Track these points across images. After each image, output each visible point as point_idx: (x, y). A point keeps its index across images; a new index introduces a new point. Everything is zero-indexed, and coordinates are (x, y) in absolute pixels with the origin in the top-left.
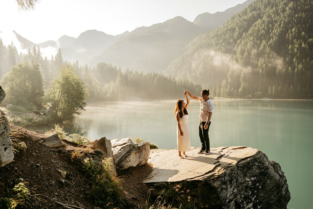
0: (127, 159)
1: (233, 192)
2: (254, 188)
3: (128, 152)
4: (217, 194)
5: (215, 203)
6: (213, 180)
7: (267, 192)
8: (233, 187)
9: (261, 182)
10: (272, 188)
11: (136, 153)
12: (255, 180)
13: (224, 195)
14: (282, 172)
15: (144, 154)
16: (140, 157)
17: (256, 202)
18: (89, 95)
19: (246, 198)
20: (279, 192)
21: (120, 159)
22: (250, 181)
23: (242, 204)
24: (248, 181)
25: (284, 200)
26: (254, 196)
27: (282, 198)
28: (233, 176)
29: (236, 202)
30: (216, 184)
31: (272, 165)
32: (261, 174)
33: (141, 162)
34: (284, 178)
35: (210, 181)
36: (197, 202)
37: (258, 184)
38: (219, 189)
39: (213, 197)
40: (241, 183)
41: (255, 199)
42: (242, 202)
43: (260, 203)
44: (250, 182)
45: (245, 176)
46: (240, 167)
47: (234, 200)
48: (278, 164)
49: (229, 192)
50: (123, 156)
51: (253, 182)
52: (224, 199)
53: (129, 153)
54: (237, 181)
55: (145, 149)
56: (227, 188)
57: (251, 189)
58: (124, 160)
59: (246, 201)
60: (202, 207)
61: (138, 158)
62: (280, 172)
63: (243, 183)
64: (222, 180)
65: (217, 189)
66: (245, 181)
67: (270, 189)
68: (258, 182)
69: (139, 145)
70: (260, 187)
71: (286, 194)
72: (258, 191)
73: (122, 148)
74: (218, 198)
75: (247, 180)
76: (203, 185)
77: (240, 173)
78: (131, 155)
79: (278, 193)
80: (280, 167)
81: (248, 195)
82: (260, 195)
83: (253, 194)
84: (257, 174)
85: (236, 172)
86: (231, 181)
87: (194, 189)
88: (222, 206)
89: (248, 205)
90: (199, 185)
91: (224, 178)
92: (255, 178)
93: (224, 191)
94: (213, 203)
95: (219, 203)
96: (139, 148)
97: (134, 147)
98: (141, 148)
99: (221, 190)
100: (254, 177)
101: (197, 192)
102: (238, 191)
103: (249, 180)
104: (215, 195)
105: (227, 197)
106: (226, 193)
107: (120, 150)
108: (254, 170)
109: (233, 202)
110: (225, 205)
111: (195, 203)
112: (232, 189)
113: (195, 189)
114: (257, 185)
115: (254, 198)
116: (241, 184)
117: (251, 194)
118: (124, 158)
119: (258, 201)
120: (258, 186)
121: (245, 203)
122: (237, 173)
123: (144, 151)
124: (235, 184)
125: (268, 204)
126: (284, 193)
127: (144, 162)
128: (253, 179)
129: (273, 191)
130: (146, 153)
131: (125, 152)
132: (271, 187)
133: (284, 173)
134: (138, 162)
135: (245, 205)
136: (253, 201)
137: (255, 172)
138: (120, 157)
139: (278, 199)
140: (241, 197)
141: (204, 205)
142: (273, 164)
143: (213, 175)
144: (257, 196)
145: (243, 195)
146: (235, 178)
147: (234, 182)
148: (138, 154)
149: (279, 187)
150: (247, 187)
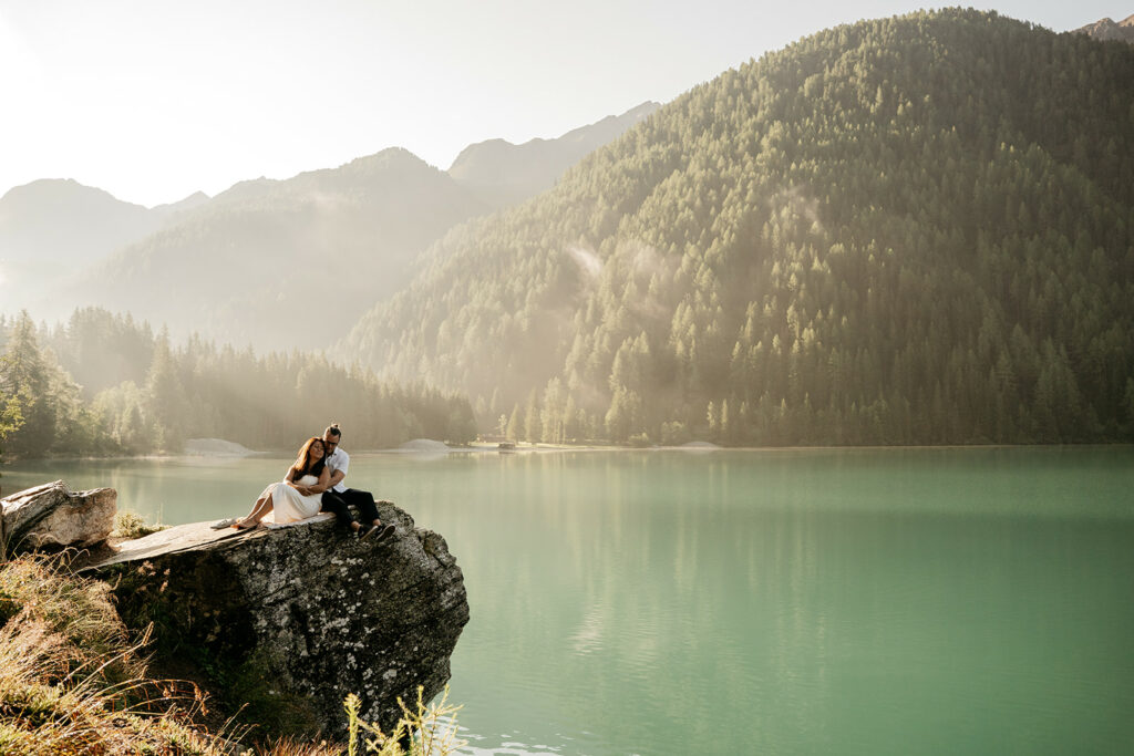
0: (43, 524)
1: (287, 581)
2: (354, 582)
3: (47, 509)
4: (238, 582)
5: (234, 602)
6: (233, 549)
7: (392, 596)
8: (288, 571)
9: (375, 569)
10: (407, 589)
11: (71, 512)
12: (358, 566)
13: (257, 584)
14: (450, 556)
15: (95, 517)
16: (83, 523)
17: (361, 617)
18: (20, 421)
19: (325, 603)
20: (433, 599)
21: (23, 525)
22: (342, 566)
23: (313, 614)
24: (336, 565)
25: (446, 621)
26: (355, 603)
27: (441, 616)
28: (291, 548)
29: (294, 607)
30: (235, 559)
31: (420, 538)
32: (377, 551)
33: (87, 537)
34: (454, 573)
35: (224, 552)
36: (194, 604)
37: (366, 575)
38: (244, 570)
39: (228, 589)
40: (314, 567)
41: (358, 609)
42: (315, 611)
43: (372, 621)
44: (343, 569)
45: (331, 552)
46: (318, 531)
47: (288, 601)
48: (439, 537)
49: (276, 582)
50: (32, 519)
51: (351, 568)
52: (255, 594)
53: (50, 510)
54: (303, 560)
55: (101, 506)
56: (270, 572)
57: (345, 585)
58: (34, 526)
59: (326, 610)
60: (207, 615)
61: (78, 525)
62: (442, 556)
63: (320, 568)
64: (255, 551)
65: (238, 567)
66: (329, 563)
67: (402, 591)
68: (367, 569)
69: (85, 495)
70: (372, 583)
71: (454, 608)
72: (366, 592)
73: (32, 500)
74: (241, 589)
75: (334, 560)
76: (209, 562)
77: (314, 543)
78: (55, 514)
79: (429, 604)
80: (444, 544)
81: (336, 599)
82: (372, 601)
83: (351, 598)
84: (365, 551)
85: (303, 541)
86: (282, 558)
87: (187, 572)
88: (252, 608)
89: (332, 620)
90: (200, 561)
91: (263, 548)
92: (360, 560)
93: (258, 576)
94: (229, 604)
95: (241, 600)
96: (83, 500)
97: (67, 497)
98: (89, 502)
99: (250, 572)
100: (357, 557)
101: (193, 578)
102: (304, 583)
103: (341, 562)
104: (234, 584)
105: (266, 590)
106: (265, 581)
107: (27, 503)
108: (357, 540)
109: (286, 606)
110: (260, 608)
111: (191, 607)
112: (284, 576)
113: (190, 573)
114: (363, 577)
115: (354, 607)
116: (315, 570)
117: (346, 597)
118: (33, 523)
119: (365, 616)
120: (367, 580)
121: (323, 613)
122: (307, 543)
123: (96, 511)
124: (296, 566)
125: (396, 625)
126: (446, 603)
127: (94, 538)
128: (353, 562)
129: (412, 597)
130: (101, 514)
131: (41, 509)
132: (405, 586)
133: (455, 559)
134: (77, 535)
135: (324, 620)
136: (351, 615)
137: (358, 544)
138: (23, 521)
139: (429, 616)
140: (311, 598)
141: (210, 611)
142: (423, 535)
143: (236, 541)
144: (364, 603)
145: (320, 594)
146: (297, 552)
147: (291, 560)
148: (77, 515)
149: (432, 588)
150: (332, 579)
